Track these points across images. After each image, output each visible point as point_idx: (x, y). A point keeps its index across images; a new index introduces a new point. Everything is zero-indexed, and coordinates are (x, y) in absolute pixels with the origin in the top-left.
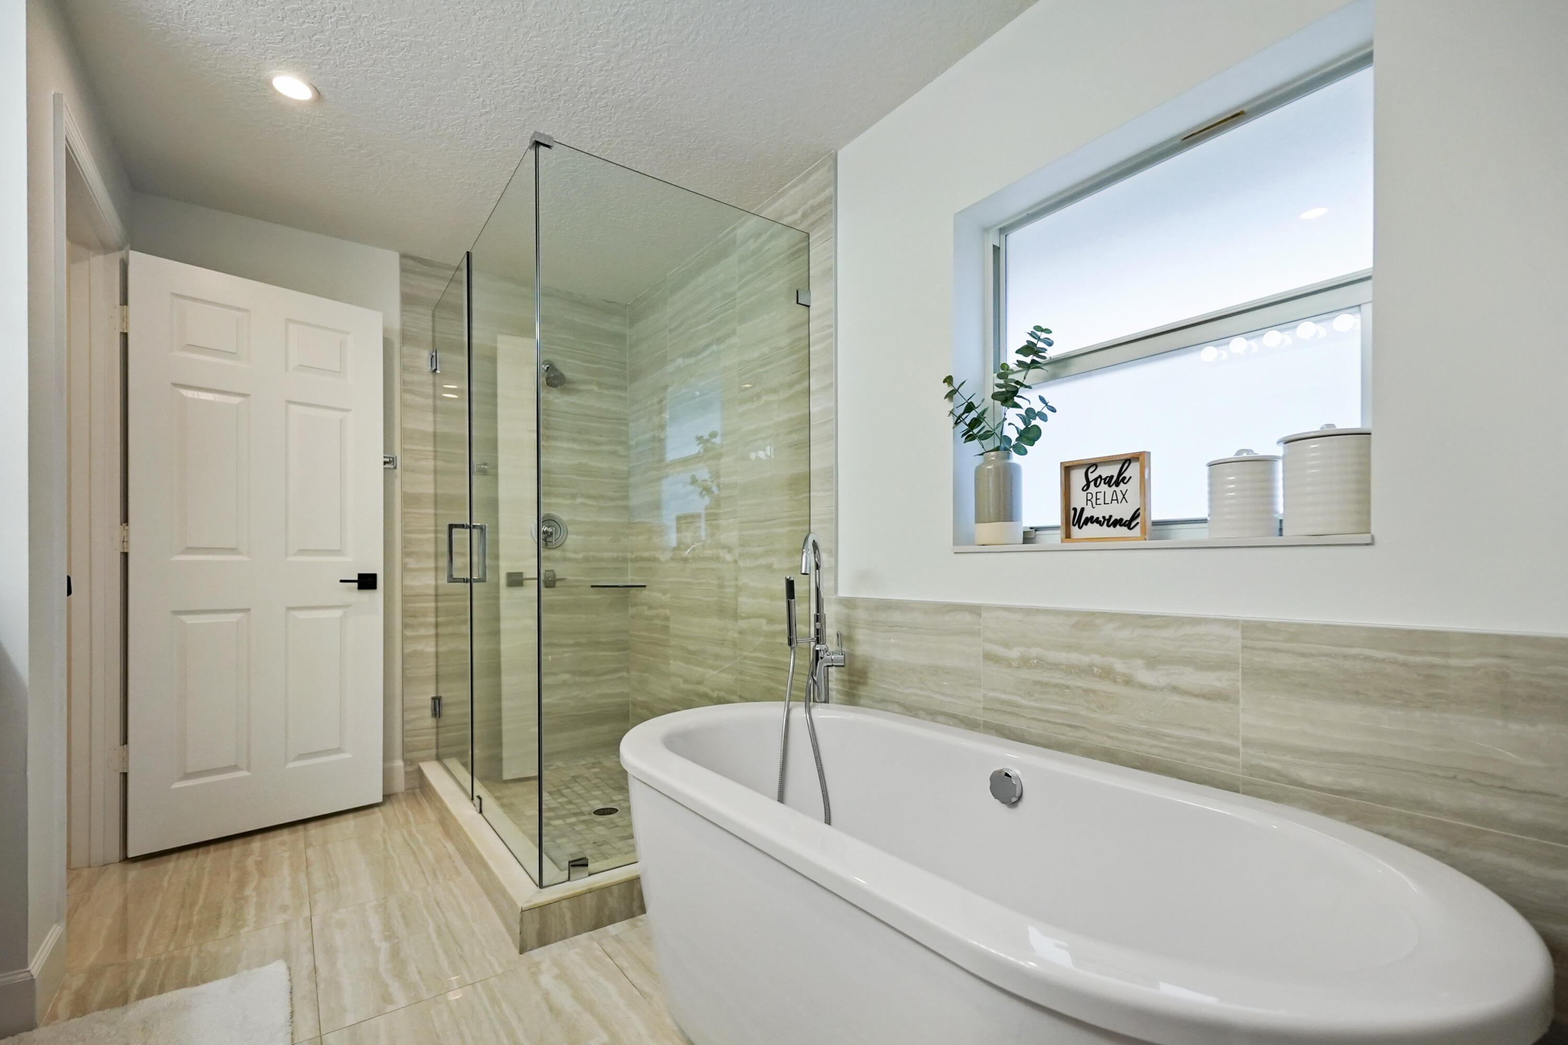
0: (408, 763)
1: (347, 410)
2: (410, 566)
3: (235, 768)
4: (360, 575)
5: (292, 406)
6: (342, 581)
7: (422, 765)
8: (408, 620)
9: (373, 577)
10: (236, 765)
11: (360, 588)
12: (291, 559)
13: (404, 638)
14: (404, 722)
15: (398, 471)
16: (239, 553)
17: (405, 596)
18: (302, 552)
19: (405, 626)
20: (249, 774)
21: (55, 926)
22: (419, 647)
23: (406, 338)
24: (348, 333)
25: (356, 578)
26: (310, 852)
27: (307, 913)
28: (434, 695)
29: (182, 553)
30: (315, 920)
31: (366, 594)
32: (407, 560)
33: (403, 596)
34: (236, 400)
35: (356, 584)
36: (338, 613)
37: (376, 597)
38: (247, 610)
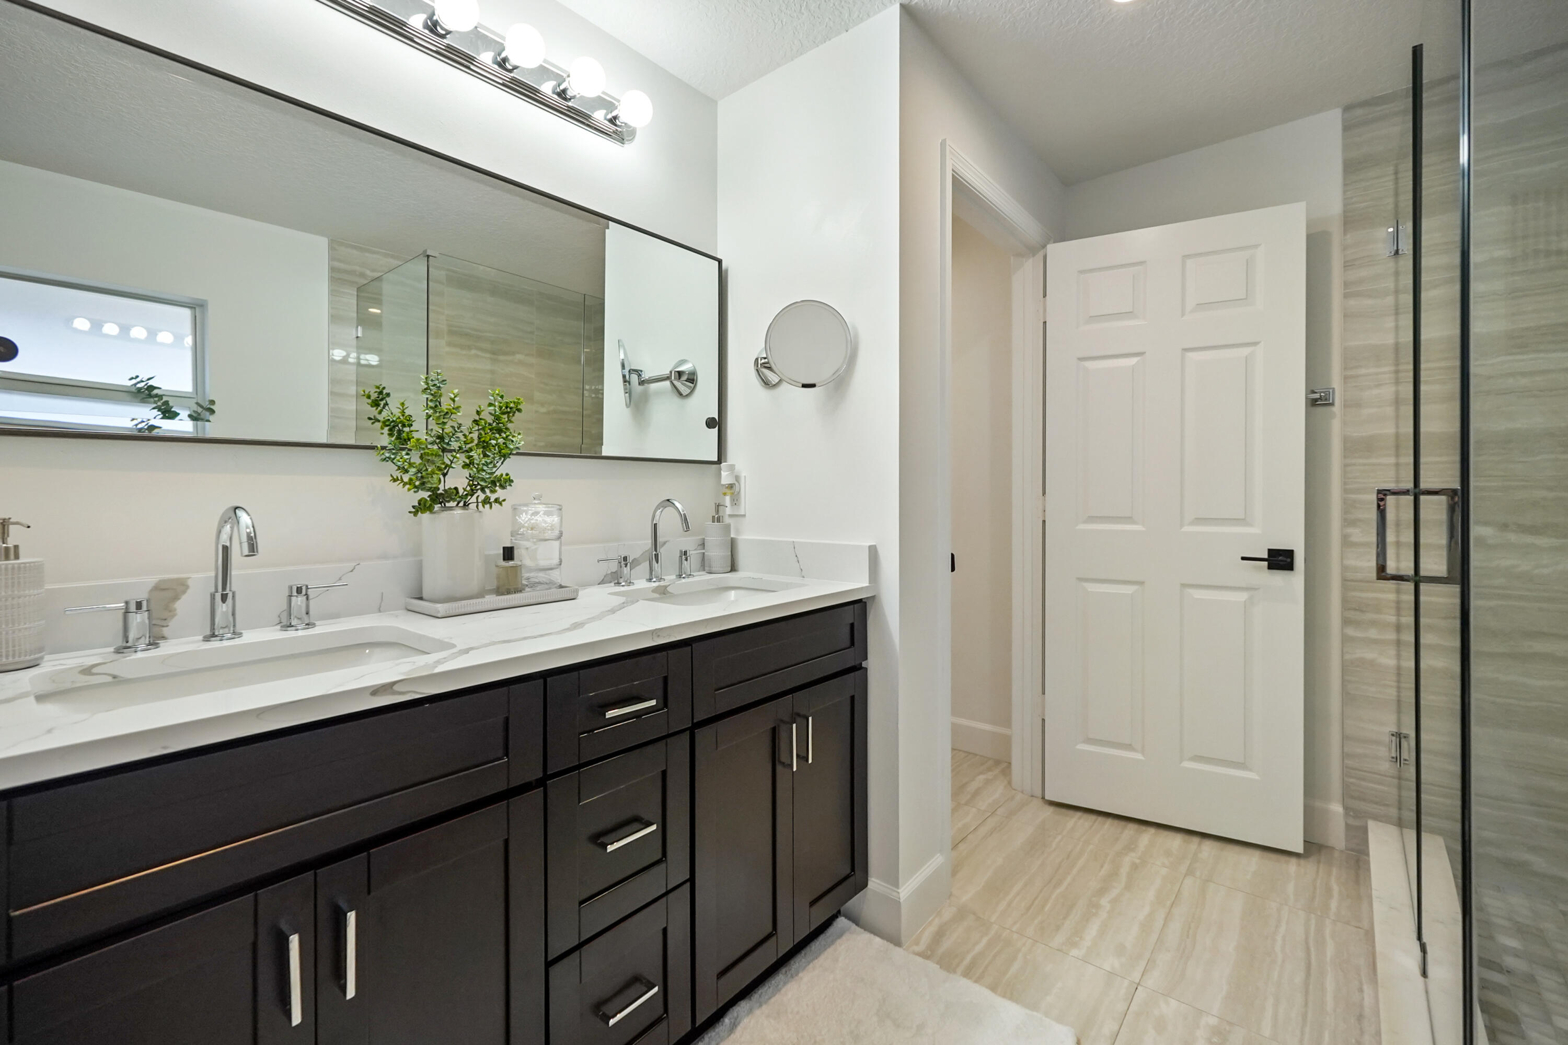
0: (1351, 813)
1: (1255, 344)
2: (1354, 539)
3: (1129, 747)
4: (1270, 551)
5: (1190, 355)
6: (1243, 558)
7: (1371, 824)
8: (1351, 615)
9: (1290, 554)
10: (1130, 745)
11: (1270, 567)
12: (1186, 529)
13: (1346, 640)
14: (1345, 755)
15: (1337, 409)
16: (1134, 523)
17: (1345, 580)
18: (1200, 521)
19: (1346, 622)
20: (1143, 758)
21: (939, 854)
22: (1369, 654)
23: (1350, 221)
24: (1256, 246)
25: (1266, 557)
26: (1189, 881)
27: (1136, 976)
28: (1394, 730)
29: (1085, 522)
30: (1141, 993)
31: (1279, 577)
32: (1350, 530)
33: (1344, 580)
34: (1134, 361)
35: (1266, 563)
36: (1242, 597)
37: (1295, 580)
38: (1141, 583)
